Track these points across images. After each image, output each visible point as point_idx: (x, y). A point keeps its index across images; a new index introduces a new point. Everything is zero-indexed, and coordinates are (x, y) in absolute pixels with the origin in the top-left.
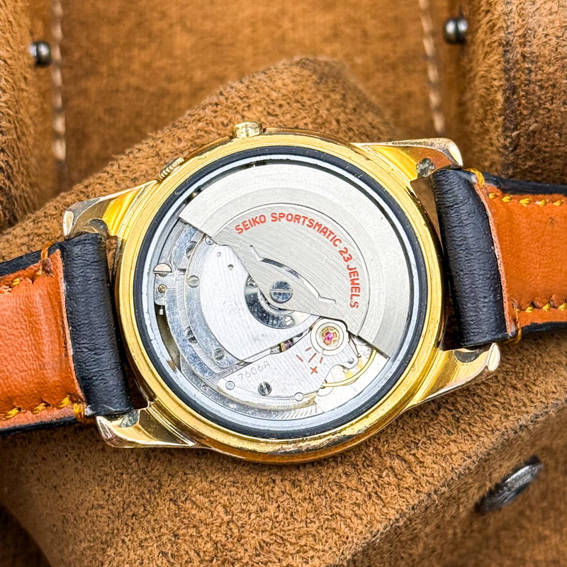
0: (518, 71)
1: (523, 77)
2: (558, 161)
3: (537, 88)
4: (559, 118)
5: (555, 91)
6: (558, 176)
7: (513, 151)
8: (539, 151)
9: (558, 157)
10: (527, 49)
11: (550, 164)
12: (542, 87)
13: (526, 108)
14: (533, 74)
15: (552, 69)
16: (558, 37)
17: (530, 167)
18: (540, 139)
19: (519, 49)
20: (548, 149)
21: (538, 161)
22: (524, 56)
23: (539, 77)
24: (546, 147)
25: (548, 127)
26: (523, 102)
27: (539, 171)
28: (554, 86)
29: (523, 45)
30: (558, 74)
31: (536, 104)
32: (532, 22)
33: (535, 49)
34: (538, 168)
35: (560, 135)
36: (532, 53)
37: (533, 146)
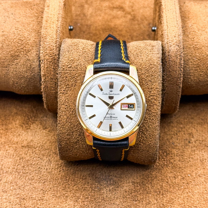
0: (167, 58)
1: (168, 59)
2: (176, 79)
3: (171, 62)
4: (175, 69)
5: (175, 63)
6: (175, 82)
7: (166, 76)
8: (171, 76)
9: (175, 78)
10: (169, 54)
11: (174, 79)
12: (172, 62)
13: (169, 66)
14: (170, 59)
15: (174, 58)
16: (175, 52)
17: (170, 79)
18: (172, 73)
19: (167, 54)
20: (173, 76)
21: (171, 78)
22: (168, 55)
23: (171, 60)
24: (173, 75)
25: (173, 70)
26: (168, 65)
27: (171, 81)
28: (174, 62)
29: (168, 53)
30: (175, 59)
31: (171, 65)
32: (170, 48)
33: (171, 54)
34: (171, 80)
35: (176, 73)
36: (170, 55)
37: (170, 75)
